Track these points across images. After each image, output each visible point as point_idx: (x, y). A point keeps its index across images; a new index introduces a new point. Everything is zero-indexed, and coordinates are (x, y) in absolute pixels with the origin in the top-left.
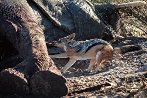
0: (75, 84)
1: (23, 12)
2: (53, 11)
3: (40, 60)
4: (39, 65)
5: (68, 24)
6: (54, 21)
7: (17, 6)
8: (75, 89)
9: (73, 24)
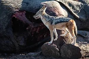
0: (86, 51)
1: (57, 10)
2: (75, 9)
3: (66, 37)
4: (65, 40)
5: (84, 17)
6: (75, 15)
7: (54, 7)
8: (86, 54)
9: (86, 17)
